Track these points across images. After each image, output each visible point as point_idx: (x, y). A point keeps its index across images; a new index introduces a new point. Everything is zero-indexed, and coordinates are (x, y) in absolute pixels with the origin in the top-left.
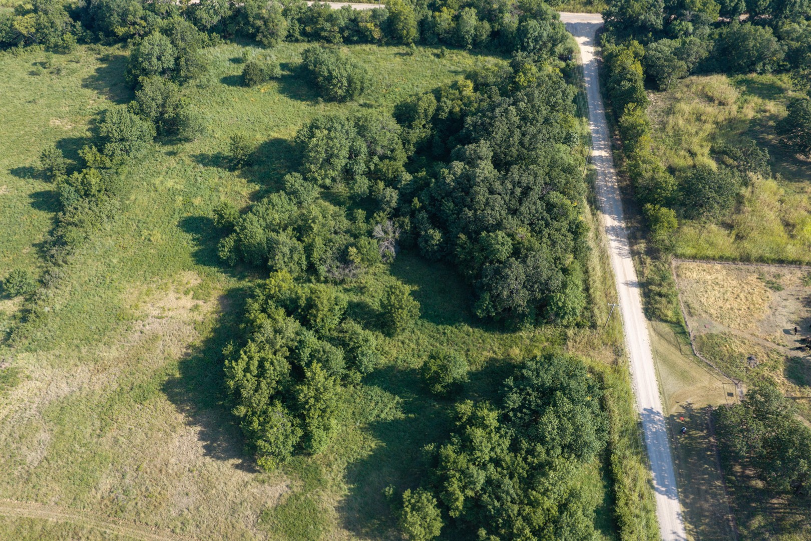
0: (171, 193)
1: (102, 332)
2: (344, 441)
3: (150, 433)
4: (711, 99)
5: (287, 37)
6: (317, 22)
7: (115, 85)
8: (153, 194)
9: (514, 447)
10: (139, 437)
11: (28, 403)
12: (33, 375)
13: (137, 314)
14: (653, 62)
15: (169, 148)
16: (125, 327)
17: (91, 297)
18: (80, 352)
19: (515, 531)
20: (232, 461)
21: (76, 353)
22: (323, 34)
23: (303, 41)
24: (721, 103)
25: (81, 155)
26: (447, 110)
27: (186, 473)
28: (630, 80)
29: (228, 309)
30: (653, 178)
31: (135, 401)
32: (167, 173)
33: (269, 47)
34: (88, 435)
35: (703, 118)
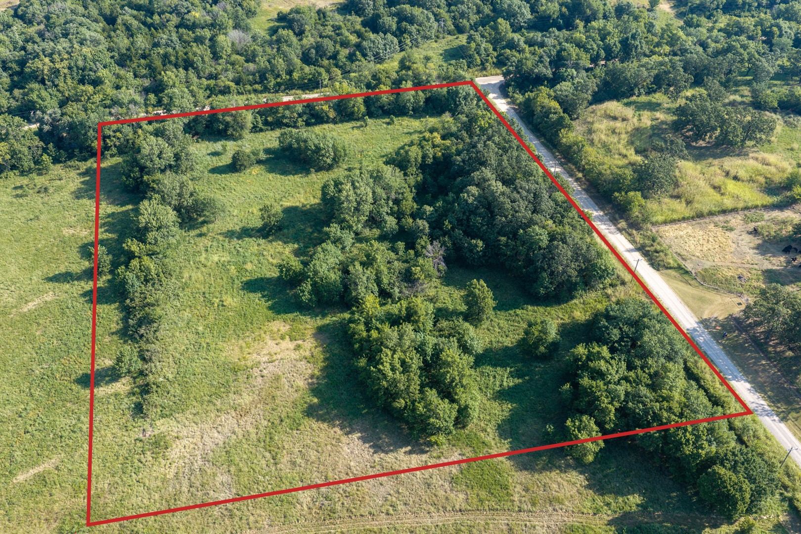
0: (220, 265)
1: (226, 385)
2: (485, 410)
3: (320, 449)
4: (615, 118)
5: (253, 128)
6: (277, 112)
7: (110, 191)
8: (203, 269)
9: (630, 367)
10: (313, 455)
11: (191, 458)
12: (181, 435)
13: (249, 364)
14: (562, 99)
15: (197, 232)
16: (245, 376)
17: (198, 361)
18: (215, 405)
19: (664, 421)
20: (404, 450)
21: (211, 407)
22: (285, 121)
23: (267, 130)
24: (624, 120)
25: (126, 248)
26: (431, 156)
27: (370, 469)
28: (555, 113)
29: (328, 341)
30: (612, 174)
31: (292, 429)
32: (207, 250)
33: (241, 139)
34: (264, 466)
35: (617, 131)
